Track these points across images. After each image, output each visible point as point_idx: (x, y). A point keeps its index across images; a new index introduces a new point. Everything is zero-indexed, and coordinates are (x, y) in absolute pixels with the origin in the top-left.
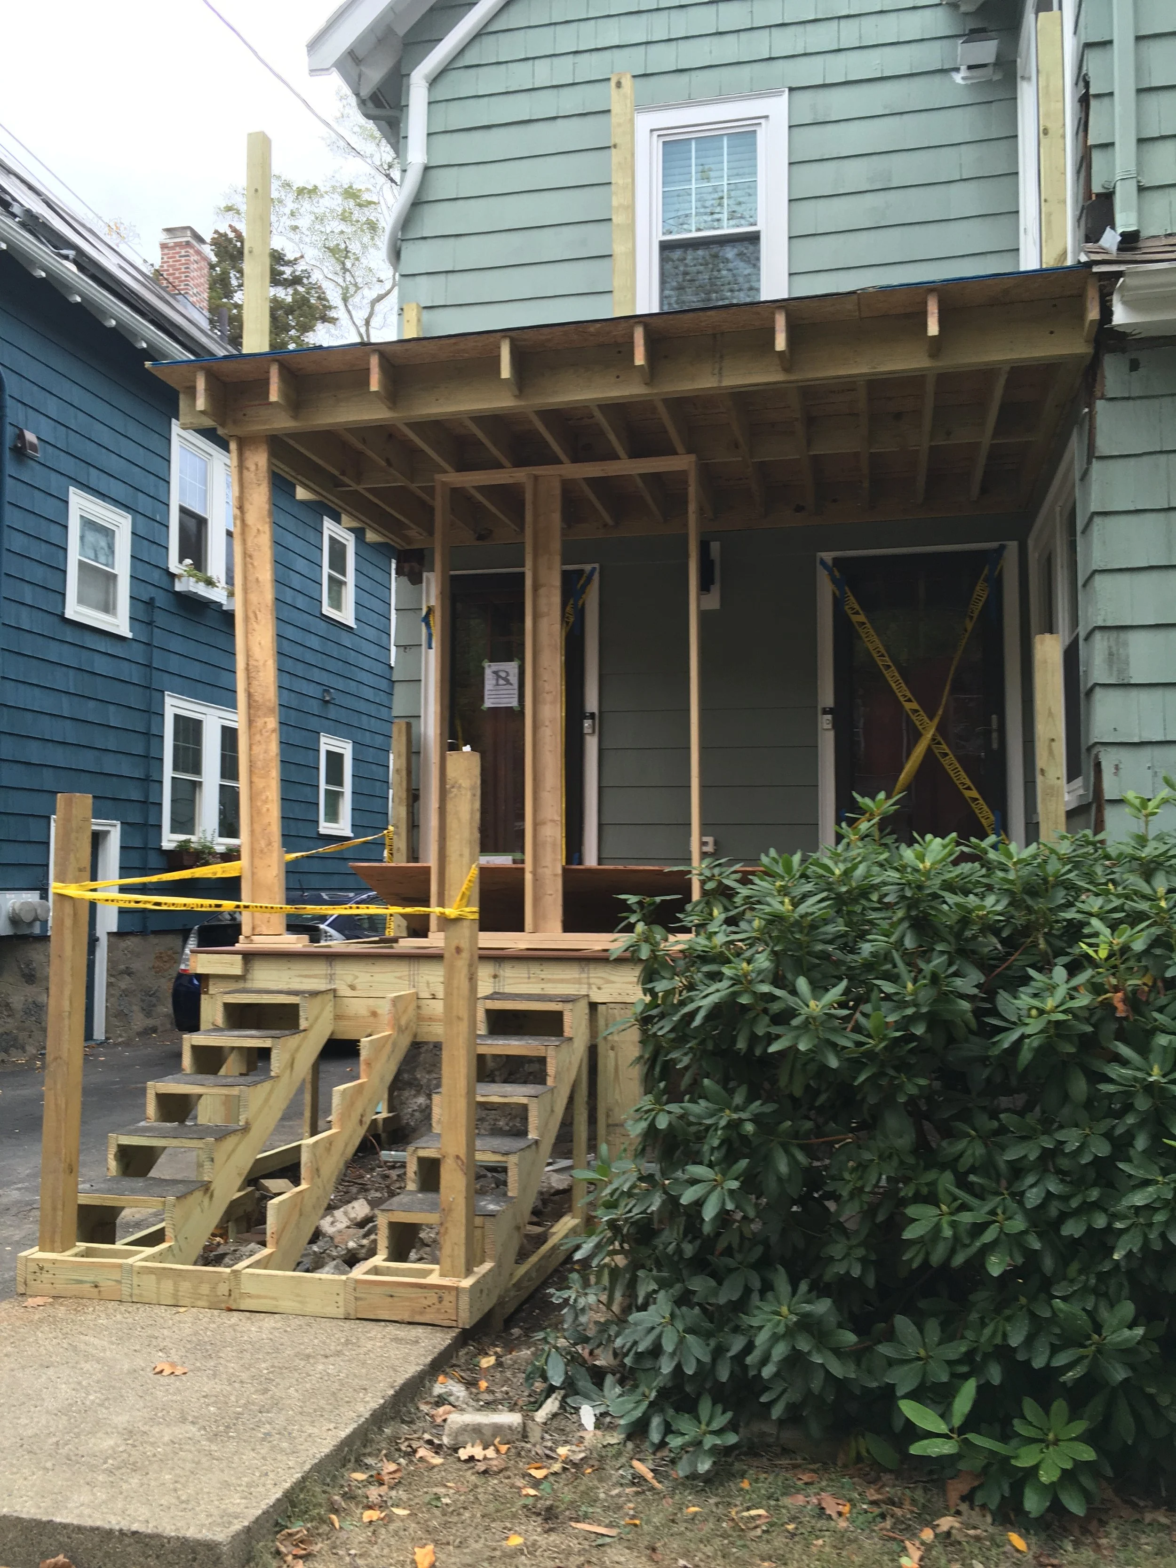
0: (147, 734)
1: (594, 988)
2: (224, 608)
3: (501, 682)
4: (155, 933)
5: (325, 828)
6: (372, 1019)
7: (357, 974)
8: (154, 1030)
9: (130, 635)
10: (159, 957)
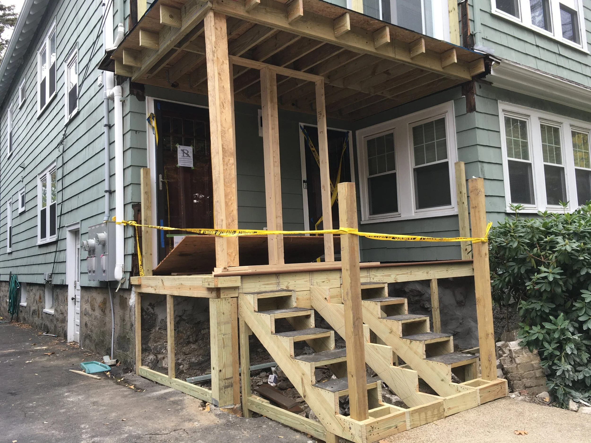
1: (372, 279)
3: (185, 155)
7: (289, 281)
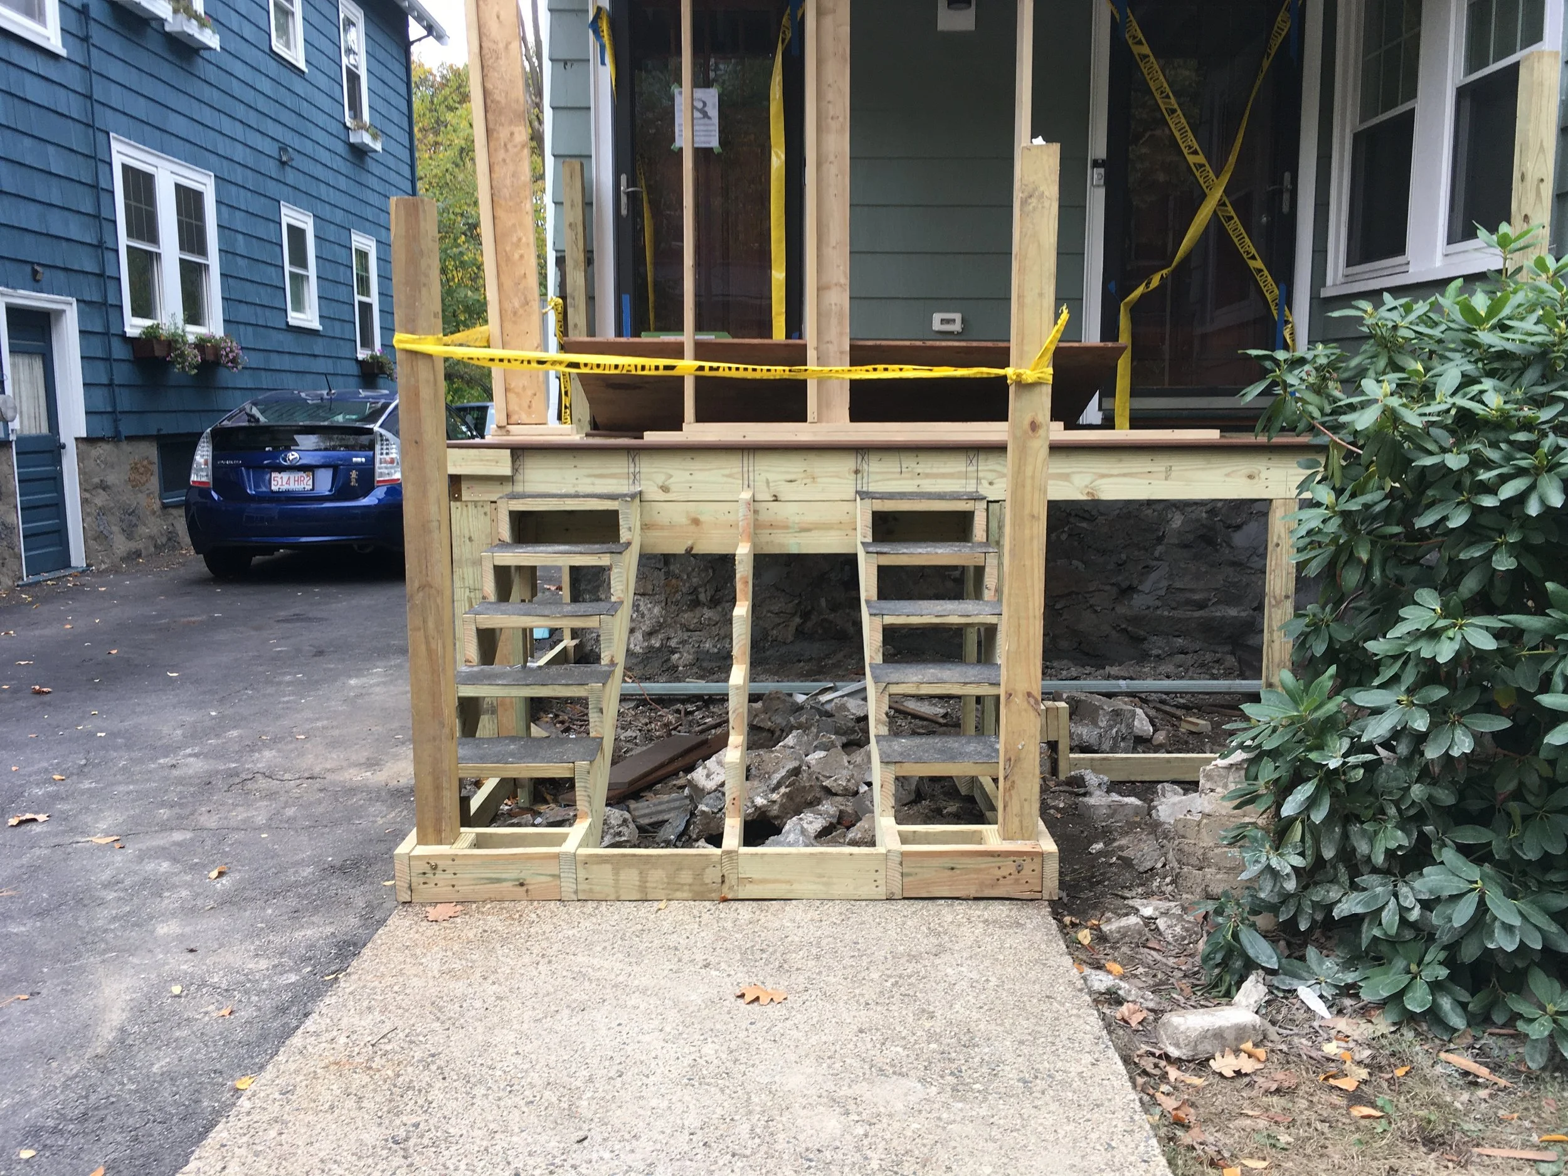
0: (95, 187)
1: (985, 483)
2: (167, 28)
3: (697, 114)
4: (130, 439)
5: (295, 318)
6: (693, 528)
7: (671, 472)
8: (138, 554)
9: (63, 52)
10: (134, 469)
